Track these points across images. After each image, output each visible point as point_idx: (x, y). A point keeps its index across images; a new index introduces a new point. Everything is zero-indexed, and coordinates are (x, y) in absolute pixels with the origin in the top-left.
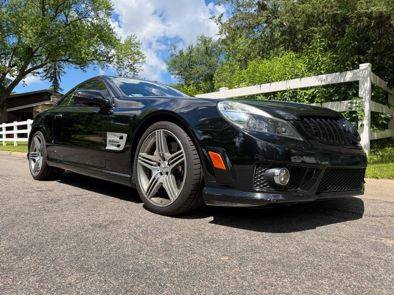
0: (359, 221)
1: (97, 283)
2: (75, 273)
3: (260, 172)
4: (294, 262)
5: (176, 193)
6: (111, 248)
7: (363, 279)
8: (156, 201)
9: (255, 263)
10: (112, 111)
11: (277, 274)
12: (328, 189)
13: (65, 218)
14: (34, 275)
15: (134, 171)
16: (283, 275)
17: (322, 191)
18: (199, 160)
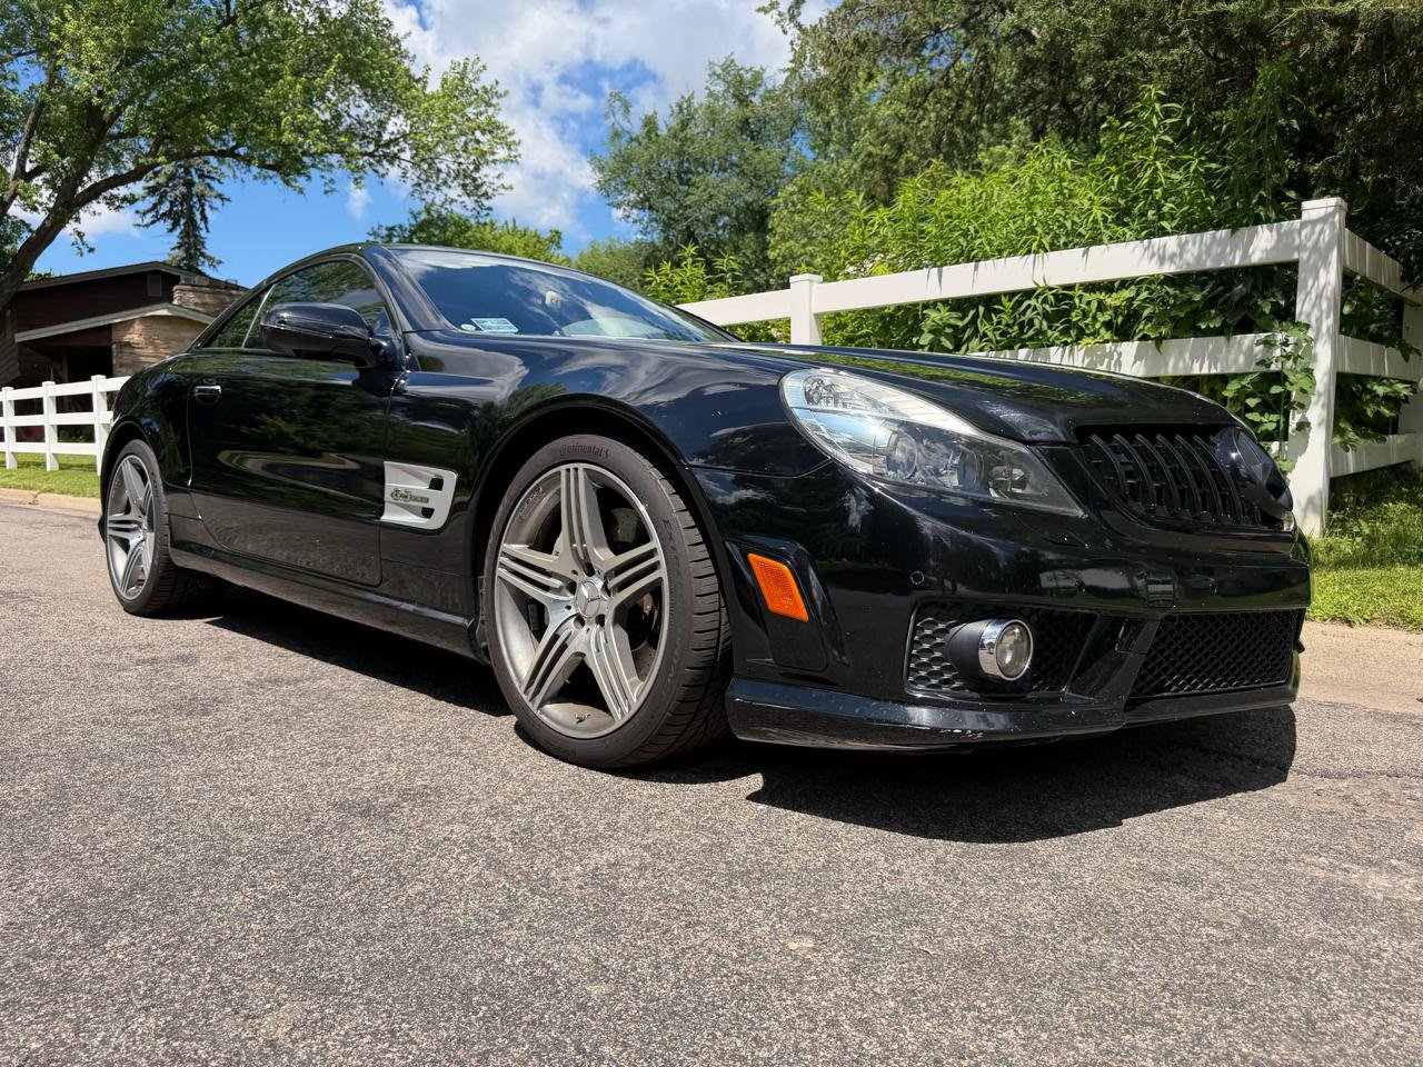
0: (1275, 793)
1: (365, 1040)
2: (285, 1000)
3: (928, 632)
4: (1043, 961)
5: (633, 692)
6: (408, 900)
7: (1275, 1029)
8: (561, 716)
9: (905, 966)
10: (403, 381)
11: (979, 1009)
12: (1170, 686)
13: (244, 776)
14: (146, 1009)
15: (483, 603)
16: (1000, 1012)
17: (1148, 694)
18: (714, 579)
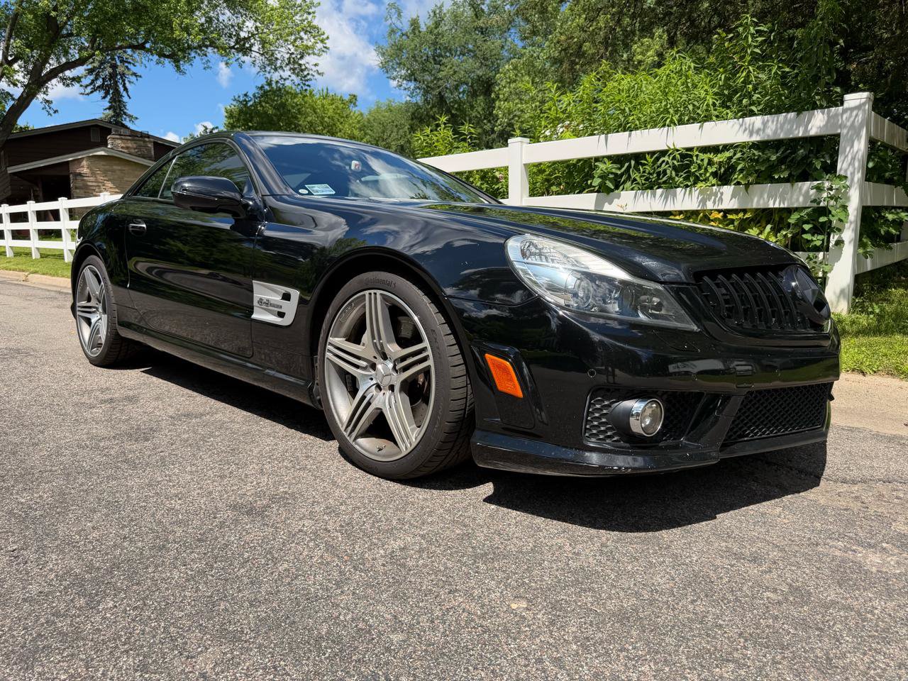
0: (811, 494)
1: (259, 673)
2: (209, 645)
3: (598, 406)
4: (665, 617)
5: (413, 434)
6: (279, 575)
7: (807, 664)
8: (368, 446)
9: (583, 620)
10: (263, 228)
11: (628, 650)
12: (749, 434)
13: (174, 486)
14: (127, 652)
15: (318, 372)
16: (640, 653)
17: (735, 439)
18: (463, 367)
